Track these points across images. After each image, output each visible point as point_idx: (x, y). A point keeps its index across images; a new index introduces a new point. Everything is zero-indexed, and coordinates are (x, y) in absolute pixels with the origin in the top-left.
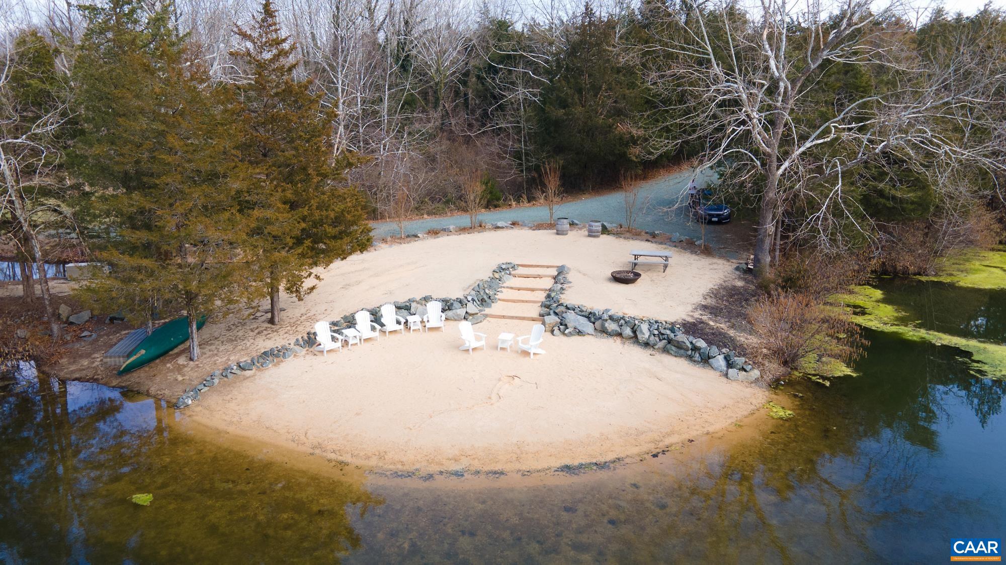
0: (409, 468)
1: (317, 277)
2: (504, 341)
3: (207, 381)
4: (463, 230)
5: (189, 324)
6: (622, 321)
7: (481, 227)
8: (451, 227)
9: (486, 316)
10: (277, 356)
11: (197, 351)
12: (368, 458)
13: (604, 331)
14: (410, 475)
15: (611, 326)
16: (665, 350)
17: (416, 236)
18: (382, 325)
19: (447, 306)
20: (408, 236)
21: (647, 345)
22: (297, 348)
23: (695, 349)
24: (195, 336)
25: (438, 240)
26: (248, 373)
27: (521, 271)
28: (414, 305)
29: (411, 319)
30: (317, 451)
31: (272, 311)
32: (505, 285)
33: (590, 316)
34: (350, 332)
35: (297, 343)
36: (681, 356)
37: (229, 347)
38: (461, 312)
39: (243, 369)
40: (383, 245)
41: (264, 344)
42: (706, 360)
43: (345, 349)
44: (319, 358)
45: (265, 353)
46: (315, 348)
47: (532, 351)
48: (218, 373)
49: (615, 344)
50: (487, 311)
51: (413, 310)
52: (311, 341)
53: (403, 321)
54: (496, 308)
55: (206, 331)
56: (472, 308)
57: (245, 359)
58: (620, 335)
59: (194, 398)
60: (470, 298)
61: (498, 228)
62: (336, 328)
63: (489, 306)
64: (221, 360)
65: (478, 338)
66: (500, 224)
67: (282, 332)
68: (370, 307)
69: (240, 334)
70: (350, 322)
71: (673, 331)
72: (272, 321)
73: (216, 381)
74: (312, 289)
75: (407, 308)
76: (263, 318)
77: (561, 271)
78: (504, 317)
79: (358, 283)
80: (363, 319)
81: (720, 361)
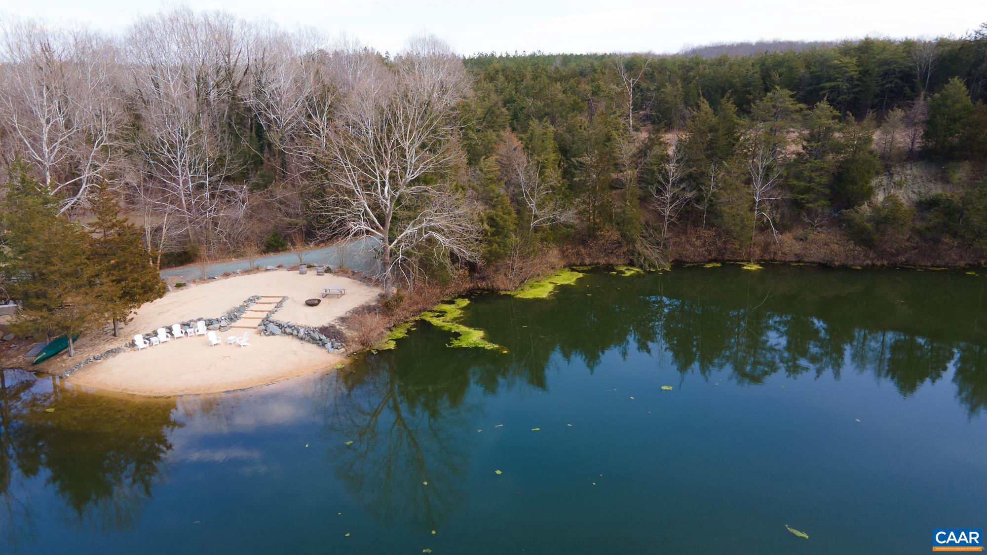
0: (161, 395)
1: (135, 313)
2: (230, 340)
3: (78, 366)
4: (247, 272)
5: (68, 339)
6: (293, 328)
7: (257, 269)
8: (238, 271)
9: (231, 327)
10: (115, 352)
11: (73, 352)
12: (145, 392)
13: (285, 333)
14: (160, 397)
15: (288, 330)
16: (309, 341)
17: (214, 278)
18: (172, 335)
19: (209, 323)
20: (209, 278)
21: (302, 339)
22: (125, 348)
23: (321, 340)
24: (71, 345)
25: (228, 280)
26: (99, 361)
27: (263, 300)
28: (192, 323)
29: (189, 330)
30: (125, 391)
31: (114, 329)
32: (249, 309)
33: (280, 326)
34: (153, 339)
35: (126, 346)
36: (315, 343)
37: (90, 349)
38: (217, 326)
39: (96, 359)
40: (193, 285)
41: (109, 347)
42: (324, 345)
43: (151, 348)
44: (137, 352)
45: (108, 351)
46: (136, 347)
47: (242, 345)
48: (83, 361)
49: (288, 339)
50: (233, 324)
51: (191, 326)
52: (133, 344)
53: (184, 332)
54: (238, 323)
55: (78, 342)
56: (223, 323)
57: (98, 354)
58: (292, 334)
59: (70, 374)
60: (223, 318)
61: (268, 270)
62: (147, 337)
63: (235, 321)
64: (85, 356)
65: (218, 339)
66: (268, 268)
67: (119, 340)
68: (168, 325)
69: (97, 342)
70: (155, 334)
71: (314, 331)
72: (115, 335)
73: (82, 365)
74: (132, 319)
75: (188, 325)
76: (111, 333)
77: (284, 298)
78: (240, 327)
79: (168, 311)
80: (162, 333)
81: (329, 345)
